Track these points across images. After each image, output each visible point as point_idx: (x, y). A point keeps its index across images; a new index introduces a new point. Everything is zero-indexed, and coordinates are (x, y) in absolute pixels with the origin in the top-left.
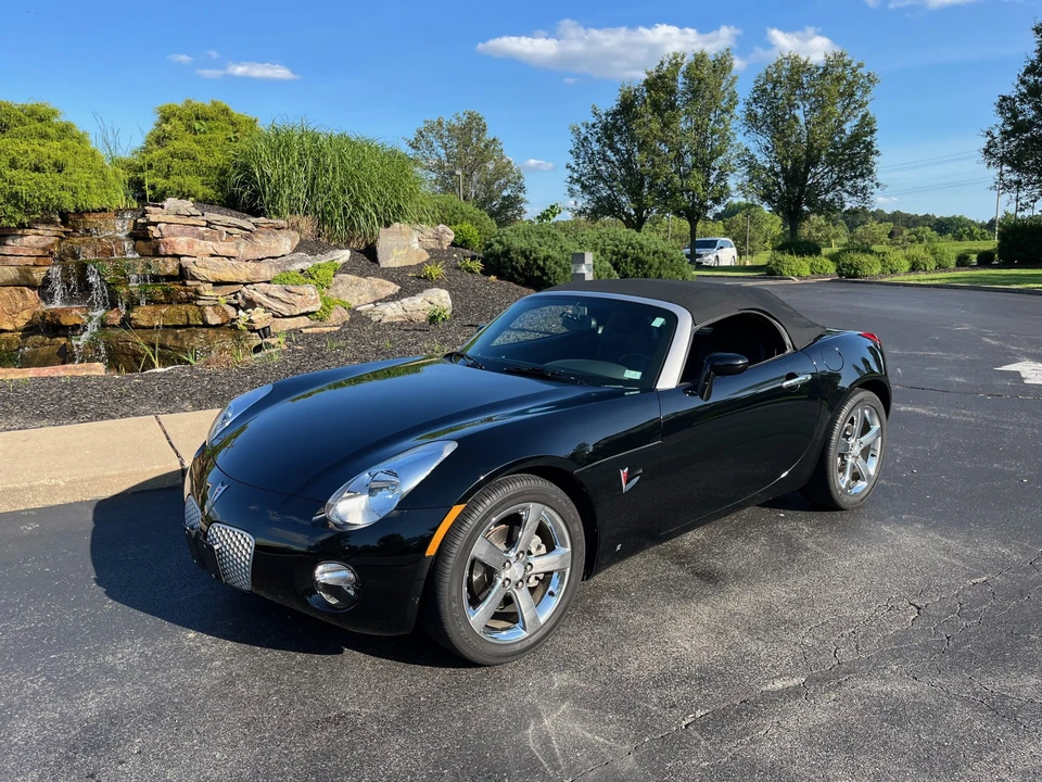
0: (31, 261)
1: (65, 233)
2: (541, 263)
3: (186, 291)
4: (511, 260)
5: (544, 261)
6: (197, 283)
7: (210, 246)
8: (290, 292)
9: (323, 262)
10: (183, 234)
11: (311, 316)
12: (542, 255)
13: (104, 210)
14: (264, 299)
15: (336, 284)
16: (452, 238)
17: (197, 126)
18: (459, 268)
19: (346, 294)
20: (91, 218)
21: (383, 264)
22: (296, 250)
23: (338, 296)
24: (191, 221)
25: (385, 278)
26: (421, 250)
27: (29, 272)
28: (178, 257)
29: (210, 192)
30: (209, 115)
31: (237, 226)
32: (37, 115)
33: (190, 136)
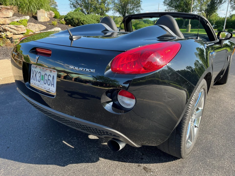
2: (82, 22)
4: (74, 21)
5: (83, 21)
8: (17, 27)
9: (23, 19)
11: (24, 34)
12: (82, 20)
14: (9, 29)
15: (28, 25)
16: (54, 15)
19: (32, 28)
21: (39, 21)
22: (13, 15)
23: (30, 29)
25: (42, 24)
26: (48, 17)
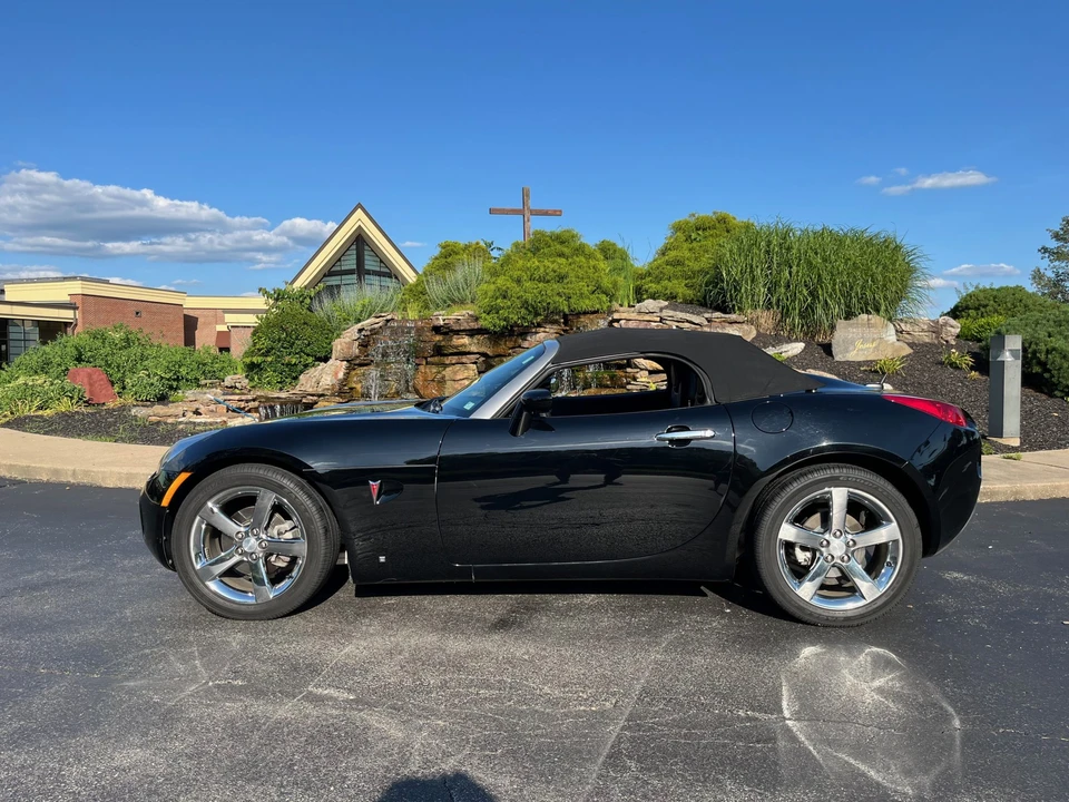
1: (564, 331)
3: (626, 377)
6: (636, 370)
13: (596, 312)
17: (693, 236)
18: (942, 363)
20: (584, 320)
24: (647, 318)
29: (689, 293)
30: (707, 225)
31: (688, 321)
32: (561, 239)
33: (686, 245)
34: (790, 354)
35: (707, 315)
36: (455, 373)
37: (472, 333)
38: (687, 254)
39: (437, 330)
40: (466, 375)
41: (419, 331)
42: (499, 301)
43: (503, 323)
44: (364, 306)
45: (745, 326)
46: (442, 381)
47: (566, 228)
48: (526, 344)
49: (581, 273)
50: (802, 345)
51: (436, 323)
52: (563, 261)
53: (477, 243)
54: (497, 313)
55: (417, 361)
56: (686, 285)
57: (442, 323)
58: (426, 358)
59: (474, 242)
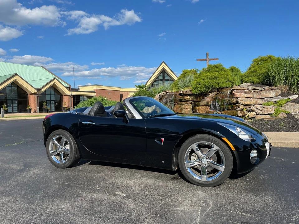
0: (210, 100)
1: (217, 93)
3: (236, 107)
6: (239, 105)
7: (246, 95)
8: (263, 107)
9: (285, 99)
10: (240, 92)
11: (271, 115)
13: (228, 88)
14: (255, 109)
15: (285, 106)
17: (260, 63)
19: (288, 109)
20: (223, 90)
23: (286, 109)
24: (243, 89)
27: (208, 102)
28: (238, 98)
29: (258, 81)
30: (265, 59)
31: (257, 89)
32: (216, 67)
33: (257, 66)
34: (293, 98)
35: (263, 87)
36: (185, 107)
37: (190, 95)
38: (258, 69)
39: (180, 95)
40: (188, 107)
41: (175, 95)
42: (197, 85)
43: (199, 92)
44: (161, 89)
45: (277, 90)
46: (182, 109)
47: (218, 63)
48: (206, 98)
49: (222, 76)
50: (297, 96)
51: (180, 93)
52: (217, 73)
53: (193, 70)
54: (197, 89)
55: (175, 104)
56: (257, 78)
57: (182, 92)
58: (177, 103)
59: (192, 69)
